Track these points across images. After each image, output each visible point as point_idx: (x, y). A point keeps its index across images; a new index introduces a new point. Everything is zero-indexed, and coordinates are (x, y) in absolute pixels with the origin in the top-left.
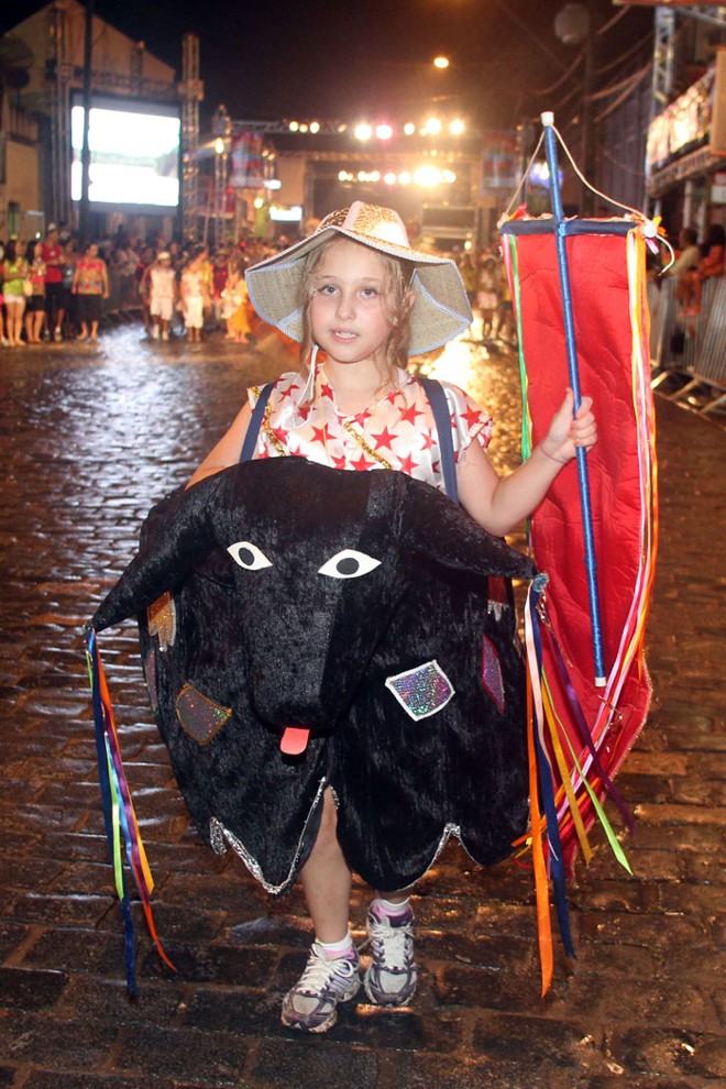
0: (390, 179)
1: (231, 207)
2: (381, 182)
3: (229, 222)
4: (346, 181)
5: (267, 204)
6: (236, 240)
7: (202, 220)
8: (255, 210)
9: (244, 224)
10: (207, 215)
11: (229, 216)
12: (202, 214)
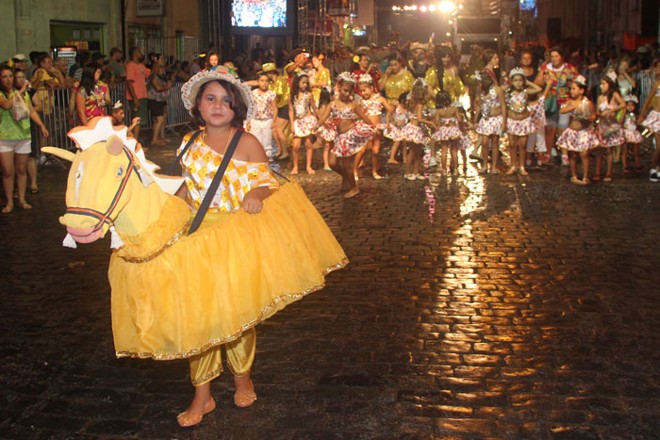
0: (423, 9)
1: (329, 29)
2: (418, 11)
3: (328, 38)
4: (397, 11)
5: (350, 27)
6: (333, 50)
7: (312, 37)
8: (344, 30)
9: (338, 39)
10: (315, 35)
11: (328, 34)
12: (311, 34)
